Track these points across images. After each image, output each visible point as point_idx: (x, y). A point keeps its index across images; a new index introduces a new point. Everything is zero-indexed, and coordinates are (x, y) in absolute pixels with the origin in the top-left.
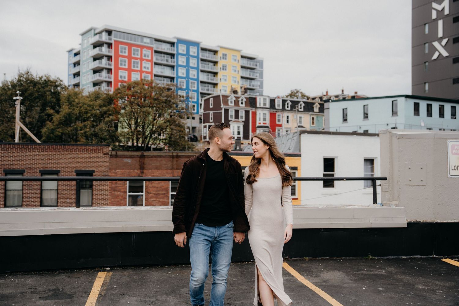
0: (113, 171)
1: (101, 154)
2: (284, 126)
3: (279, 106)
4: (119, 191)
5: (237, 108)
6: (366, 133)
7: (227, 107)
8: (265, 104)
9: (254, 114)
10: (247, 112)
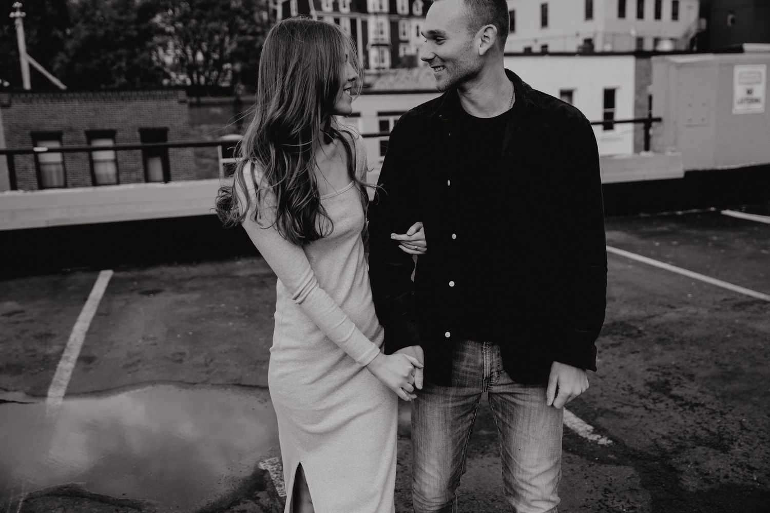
0: (196, 127)
1: (174, 102)
2: (412, 43)
3: (403, 8)
4: (208, 157)
5: (337, 15)
6: (544, 52)
7: (320, 14)
8: (381, 7)
9: (365, 24)
10: (353, 22)
